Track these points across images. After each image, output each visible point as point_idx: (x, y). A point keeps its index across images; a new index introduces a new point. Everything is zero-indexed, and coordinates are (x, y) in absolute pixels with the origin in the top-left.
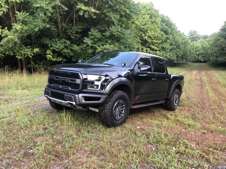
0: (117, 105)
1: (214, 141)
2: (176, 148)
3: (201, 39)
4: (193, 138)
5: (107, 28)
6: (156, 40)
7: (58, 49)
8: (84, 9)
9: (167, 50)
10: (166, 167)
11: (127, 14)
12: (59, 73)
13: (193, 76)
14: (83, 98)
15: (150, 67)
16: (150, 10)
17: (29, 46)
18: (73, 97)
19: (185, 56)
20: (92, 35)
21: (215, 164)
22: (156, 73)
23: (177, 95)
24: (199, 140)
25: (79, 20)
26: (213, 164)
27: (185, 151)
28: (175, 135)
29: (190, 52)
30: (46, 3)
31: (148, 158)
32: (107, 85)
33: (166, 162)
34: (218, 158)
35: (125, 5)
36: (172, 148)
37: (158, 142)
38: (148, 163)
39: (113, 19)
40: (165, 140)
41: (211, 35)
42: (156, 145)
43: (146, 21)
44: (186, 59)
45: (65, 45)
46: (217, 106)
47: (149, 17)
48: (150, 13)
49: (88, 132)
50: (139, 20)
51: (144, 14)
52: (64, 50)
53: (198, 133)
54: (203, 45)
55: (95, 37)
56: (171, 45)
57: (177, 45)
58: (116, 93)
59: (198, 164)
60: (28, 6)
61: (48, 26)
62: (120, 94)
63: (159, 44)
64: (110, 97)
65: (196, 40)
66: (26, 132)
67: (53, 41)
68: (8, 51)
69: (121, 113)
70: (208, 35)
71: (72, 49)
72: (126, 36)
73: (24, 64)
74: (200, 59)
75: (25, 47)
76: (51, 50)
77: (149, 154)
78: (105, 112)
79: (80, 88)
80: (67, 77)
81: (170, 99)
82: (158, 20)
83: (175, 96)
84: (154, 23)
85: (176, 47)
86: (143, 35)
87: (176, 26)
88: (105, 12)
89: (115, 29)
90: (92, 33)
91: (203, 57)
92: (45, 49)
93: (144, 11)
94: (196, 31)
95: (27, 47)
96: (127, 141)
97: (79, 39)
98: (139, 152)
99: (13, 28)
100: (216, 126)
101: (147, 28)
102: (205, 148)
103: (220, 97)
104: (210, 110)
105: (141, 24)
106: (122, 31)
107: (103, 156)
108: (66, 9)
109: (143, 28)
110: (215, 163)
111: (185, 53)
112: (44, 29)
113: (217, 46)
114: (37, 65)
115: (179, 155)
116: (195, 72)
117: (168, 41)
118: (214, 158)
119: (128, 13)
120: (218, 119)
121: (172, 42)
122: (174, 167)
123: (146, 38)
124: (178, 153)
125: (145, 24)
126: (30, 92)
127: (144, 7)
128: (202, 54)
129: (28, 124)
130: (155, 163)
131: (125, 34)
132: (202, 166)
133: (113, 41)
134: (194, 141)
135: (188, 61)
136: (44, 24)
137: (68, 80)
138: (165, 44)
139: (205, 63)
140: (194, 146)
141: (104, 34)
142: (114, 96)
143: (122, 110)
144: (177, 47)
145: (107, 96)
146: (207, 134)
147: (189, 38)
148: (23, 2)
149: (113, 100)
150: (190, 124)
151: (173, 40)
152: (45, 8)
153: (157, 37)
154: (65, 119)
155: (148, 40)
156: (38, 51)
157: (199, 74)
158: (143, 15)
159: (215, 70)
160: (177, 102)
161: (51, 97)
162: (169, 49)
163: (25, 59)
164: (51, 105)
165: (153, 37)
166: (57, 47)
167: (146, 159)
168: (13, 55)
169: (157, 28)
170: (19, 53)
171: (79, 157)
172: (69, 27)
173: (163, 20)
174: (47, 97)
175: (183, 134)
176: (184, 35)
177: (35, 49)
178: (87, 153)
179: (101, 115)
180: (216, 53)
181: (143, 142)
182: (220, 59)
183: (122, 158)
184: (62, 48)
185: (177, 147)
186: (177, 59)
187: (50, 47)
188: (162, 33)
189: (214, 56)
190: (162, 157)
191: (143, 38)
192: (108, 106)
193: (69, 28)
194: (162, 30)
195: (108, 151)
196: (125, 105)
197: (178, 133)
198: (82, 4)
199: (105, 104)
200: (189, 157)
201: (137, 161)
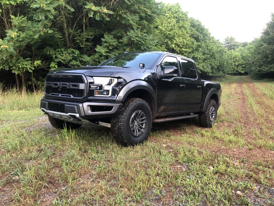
0: (135, 116)
1: (264, 157)
2: (213, 167)
3: (240, 47)
4: (236, 155)
5: (124, 33)
6: (185, 48)
7: (64, 60)
8: (95, 10)
9: (200, 60)
10: (202, 191)
11: (148, 15)
12: (58, 78)
13: (233, 90)
14: (89, 107)
15: (177, 69)
16: (176, 12)
17: (29, 58)
18: (76, 107)
19: (222, 67)
20: (106, 42)
21: (267, 186)
22: (185, 78)
23: (213, 108)
24: (244, 157)
25: (90, 25)
26: (265, 185)
27: (226, 171)
28: (212, 152)
29: (227, 63)
30: (47, 3)
31: (176, 181)
32: (120, 90)
33: (201, 185)
34: (271, 177)
35: (145, 4)
36: (208, 168)
37: (189, 161)
38: (176, 187)
39: (131, 22)
40: (199, 158)
41: (252, 42)
42: (187, 164)
43: (172, 25)
44: (223, 71)
45: (73, 56)
46: (264, 120)
47: (176, 21)
48: (177, 16)
49: (97, 153)
50: (164, 25)
51: (170, 18)
52: (72, 62)
53: (243, 150)
54: (243, 53)
55: (110, 45)
56: (204, 54)
57: (211, 54)
58: (133, 101)
59: (244, 186)
60: (26, 11)
61: (50, 31)
62: (138, 102)
63: (190, 53)
64: (126, 106)
65: (234, 49)
66: (14, 155)
67: (58, 51)
68: (3, 66)
69: (141, 128)
70: (248, 42)
71: (83, 61)
72: (147, 41)
73: (23, 81)
74: (239, 71)
75: (23, 60)
76: (56, 62)
77: (177, 176)
78: (120, 126)
79: (85, 95)
80: (67, 82)
81: (205, 112)
82: (187, 25)
83: (211, 108)
84: (182, 28)
85: (210, 57)
86: (170, 43)
87: (209, 32)
88: (120, 13)
89: (134, 34)
90: (106, 40)
91: (244, 69)
92: (49, 61)
93: (169, 14)
94: (233, 38)
95: (26, 59)
96: (148, 161)
97: (91, 48)
98: (164, 173)
99: (7, 35)
100: (265, 141)
101: (174, 33)
102: (253, 166)
103: (267, 110)
104: (255, 125)
105: (167, 30)
106: (142, 36)
107: (114, 181)
108: (72, 10)
109: (168, 34)
110: (267, 184)
111: (222, 64)
112: (47, 37)
113: (260, 54)
114: (39, 82)
115: (218, 176)
116: (235, 86)
117: (200, 49)
118: (266, 178)
119: (149, 13)
120: (267, 135)
121: (204, 51)
122: (212, 191)
123: (174, 46)
124: (216, 173)
125: (171, 30)
126: (29, 112)
127: (169, 9)
128: (242, 65)
129: (17, 146)
130: (185, 187)
131: (146, 40)
132: (250, 187)
133: (132, 49)
134: (237, 159)
135: (225, 74)
136: (45, 29)
137: (69, 85)
138: (196, 53)
139: (246, 75)
140: (238, 164)
141: (121, 40)
142: (130, 104)
143: (142, 124)
144: (212, 57)
145: (120, 104)
146: (254, 150)
147: (225, 47)
148: (19, 4)
149: (129, 110)
150: (231, 140)
151: (206, 48)
152: (46, 9)
153: (186, 44)
154: (67, 138)
155: (176, 49)
156: (39, 64)
157: (239, 87)
158: (168, 19)
159: (259, 82)
160: (214, 116)
161: (48, 110)
162: (202, 59)
163: (25, 75)
164: (51, 123)
165: (182, 45)
166: (64, 59)
167: (174, 181)
168: (8, 69)
169: (186, 34)
170: (16, 66)
171: (82, 183)
172: (77, 33)
173: (193, 24)
174: (43, 111)
175: (223, 151)
176: (219, 43)
177: (36, 61)
178: (93, 178)
179: (115, 129)
180: (259, 62)
181: (170, 162)
182: (264, 68)
183: (140, 182)
184: (70, 59)
185: (215, 166)
186: (212, 71)
187: (55, 59)
188: (193, 40)
189: (257, 66)
190: (195, 179)
191: (170, 46)
192: (123, 118)
193: (77, 35)
194: (192, 36)
195: (123, 174)
196: (145, 117)
197: (216, 150)
198: (92, 4)
199: (119, 115)
200: (232, 177)
201: (161, 184)
